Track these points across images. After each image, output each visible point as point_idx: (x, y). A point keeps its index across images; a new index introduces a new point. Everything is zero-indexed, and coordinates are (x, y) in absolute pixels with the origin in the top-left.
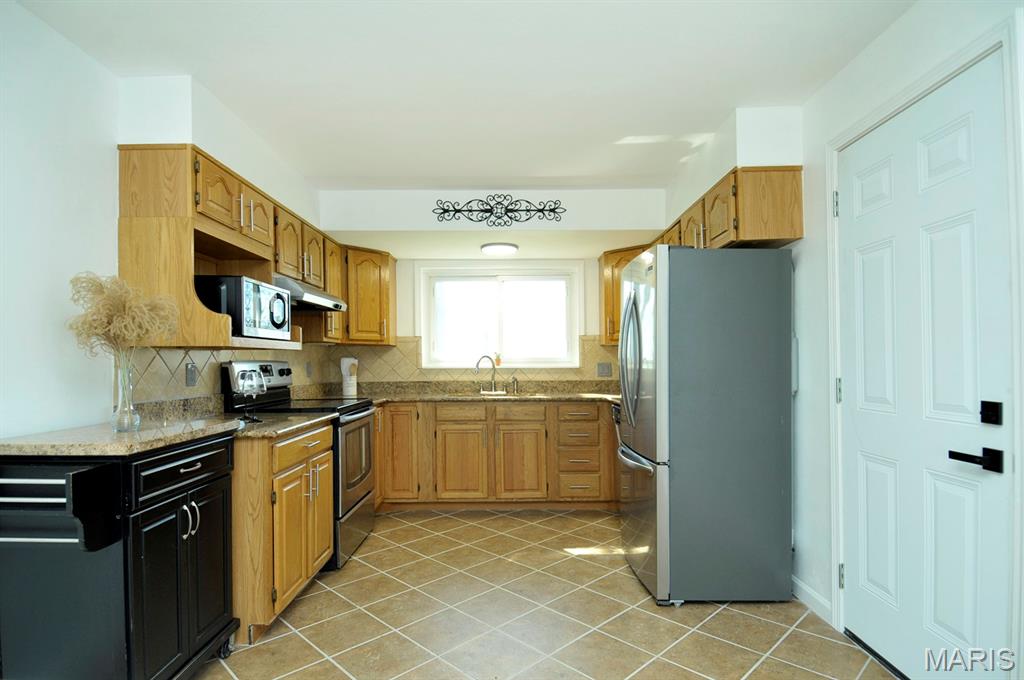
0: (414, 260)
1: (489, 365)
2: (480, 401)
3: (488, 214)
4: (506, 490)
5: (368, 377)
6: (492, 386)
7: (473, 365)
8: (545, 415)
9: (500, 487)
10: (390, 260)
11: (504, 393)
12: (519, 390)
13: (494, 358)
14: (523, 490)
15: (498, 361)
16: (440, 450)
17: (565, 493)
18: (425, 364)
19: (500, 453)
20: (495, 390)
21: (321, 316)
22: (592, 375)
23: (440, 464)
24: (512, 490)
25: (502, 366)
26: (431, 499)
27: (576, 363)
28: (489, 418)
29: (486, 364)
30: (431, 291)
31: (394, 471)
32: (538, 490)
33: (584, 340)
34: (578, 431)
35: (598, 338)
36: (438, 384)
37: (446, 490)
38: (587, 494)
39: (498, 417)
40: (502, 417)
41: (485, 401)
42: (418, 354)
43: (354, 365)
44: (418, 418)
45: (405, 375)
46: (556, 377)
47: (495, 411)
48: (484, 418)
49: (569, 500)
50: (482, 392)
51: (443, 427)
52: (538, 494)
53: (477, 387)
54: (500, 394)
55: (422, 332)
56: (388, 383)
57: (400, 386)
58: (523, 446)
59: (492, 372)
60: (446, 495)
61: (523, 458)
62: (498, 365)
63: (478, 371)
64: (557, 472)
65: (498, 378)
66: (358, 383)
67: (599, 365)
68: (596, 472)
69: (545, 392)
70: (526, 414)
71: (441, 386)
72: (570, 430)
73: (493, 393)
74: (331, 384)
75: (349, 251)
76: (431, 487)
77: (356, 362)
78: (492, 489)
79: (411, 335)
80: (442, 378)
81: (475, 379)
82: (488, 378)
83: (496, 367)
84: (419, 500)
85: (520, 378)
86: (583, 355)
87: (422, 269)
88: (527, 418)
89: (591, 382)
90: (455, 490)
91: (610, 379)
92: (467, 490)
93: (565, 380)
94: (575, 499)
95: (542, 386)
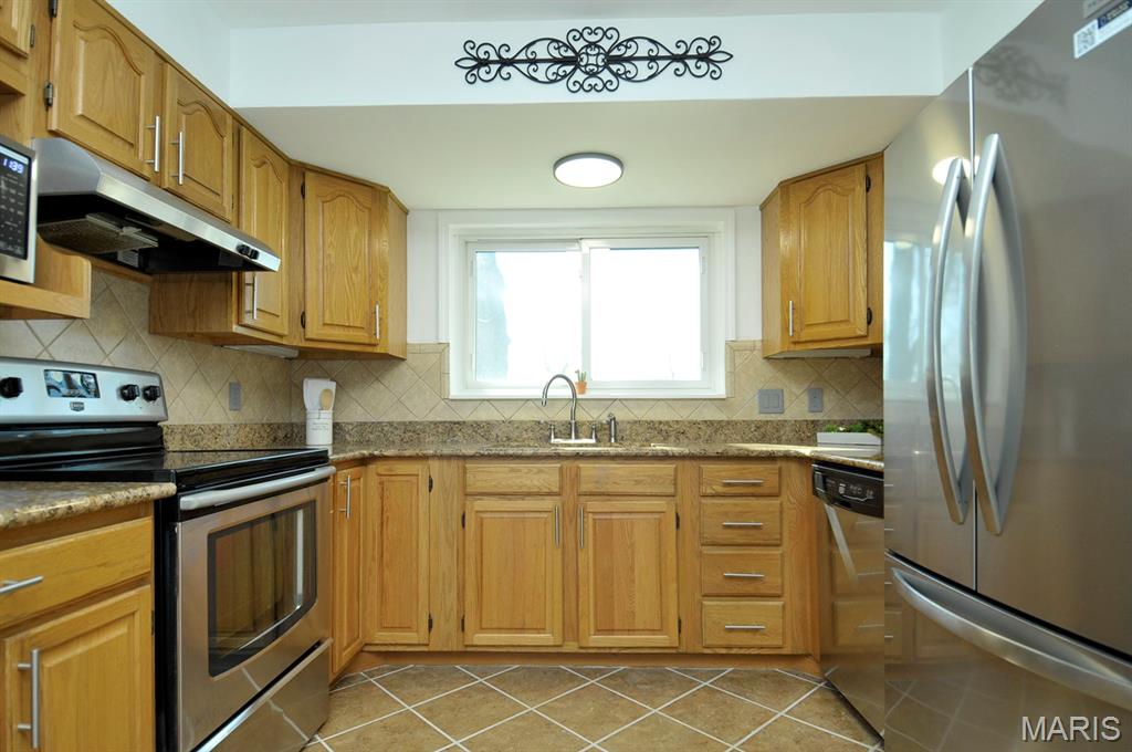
0: (437, 210)
1: (568, 393)
2: (548, 457)
3: (569, 69)
4: (599, 631)
5: (356, 414)
6: (574, 428)
7: (538, 394)
8: (675, 484)
9: (588, 623)
10: (391, 205)
11: (593, 441)
12: (620, 440)
13: (575, 379)
14: (630, 631)
15: (582, 384)
16: (471, 550)
17: (714, 639)
18: (455, 391)
19: (587, 557)
20: (577, 437)
21: (228, 282)
22: (749, 411)
23: (471, 580)
24: (611, 631)
25: (589, 394)
26: (455, 646)
27: (720, 389)
28: (567, 489)
29: (561, 391)
30: (468, 269)
31: (383, 591)
32: (660, 631)
33: (733, 349)
34: (740, 515)
35: (759, 345)
36: (476, 425)
37: (482, 628)
38: (757, 640)
39: (584, 488)
40: (590, 487)
41: (558, 457)
42: (442, 374)
43: (327, 391)
44: (431, 487)
45: (421, 410)
46: (684, 414)
47: (577, 475)
48: (556, 490)
49: (724, 651)
50: (553, 440)
51: (480, 504)
52: (660, 640)
53: (546, 430)
54: (586, 443)
55: (451, 335)
56: (391, 424)
57: (412, 431)
58: (632, 545)
59: (572, 404)
60: (482, 639)
61: (632, 569)
62: (583, 392)
63: (545, 401)
64: (698, 596)
65: (582, 416)
66: (336, 426)
67: (762, 393)
68: (777, 597)
69: (665, 440)
70: (638, 482)
71: (480, 429)
72: (726, 514)
73: (573, 441)
74: (292, 424)
75: (309, 175)
76: (454, 623)
77: (332, 386)
78: (571, 628)
79: (431, 340)
80: (483, 415)
81: (541, 416)
82: (565, 416)
83: (579, 396)
84: (432, 648)
85: (620, 415)
86: (733, 375)
87: (452, 226)
88: (639, 489)
89: (748, 423)
90: (499, 629)
91: (781, 418)
92: (522, 629)
93: (699, 419)
94: (734, 651)
95: (659, 430)
